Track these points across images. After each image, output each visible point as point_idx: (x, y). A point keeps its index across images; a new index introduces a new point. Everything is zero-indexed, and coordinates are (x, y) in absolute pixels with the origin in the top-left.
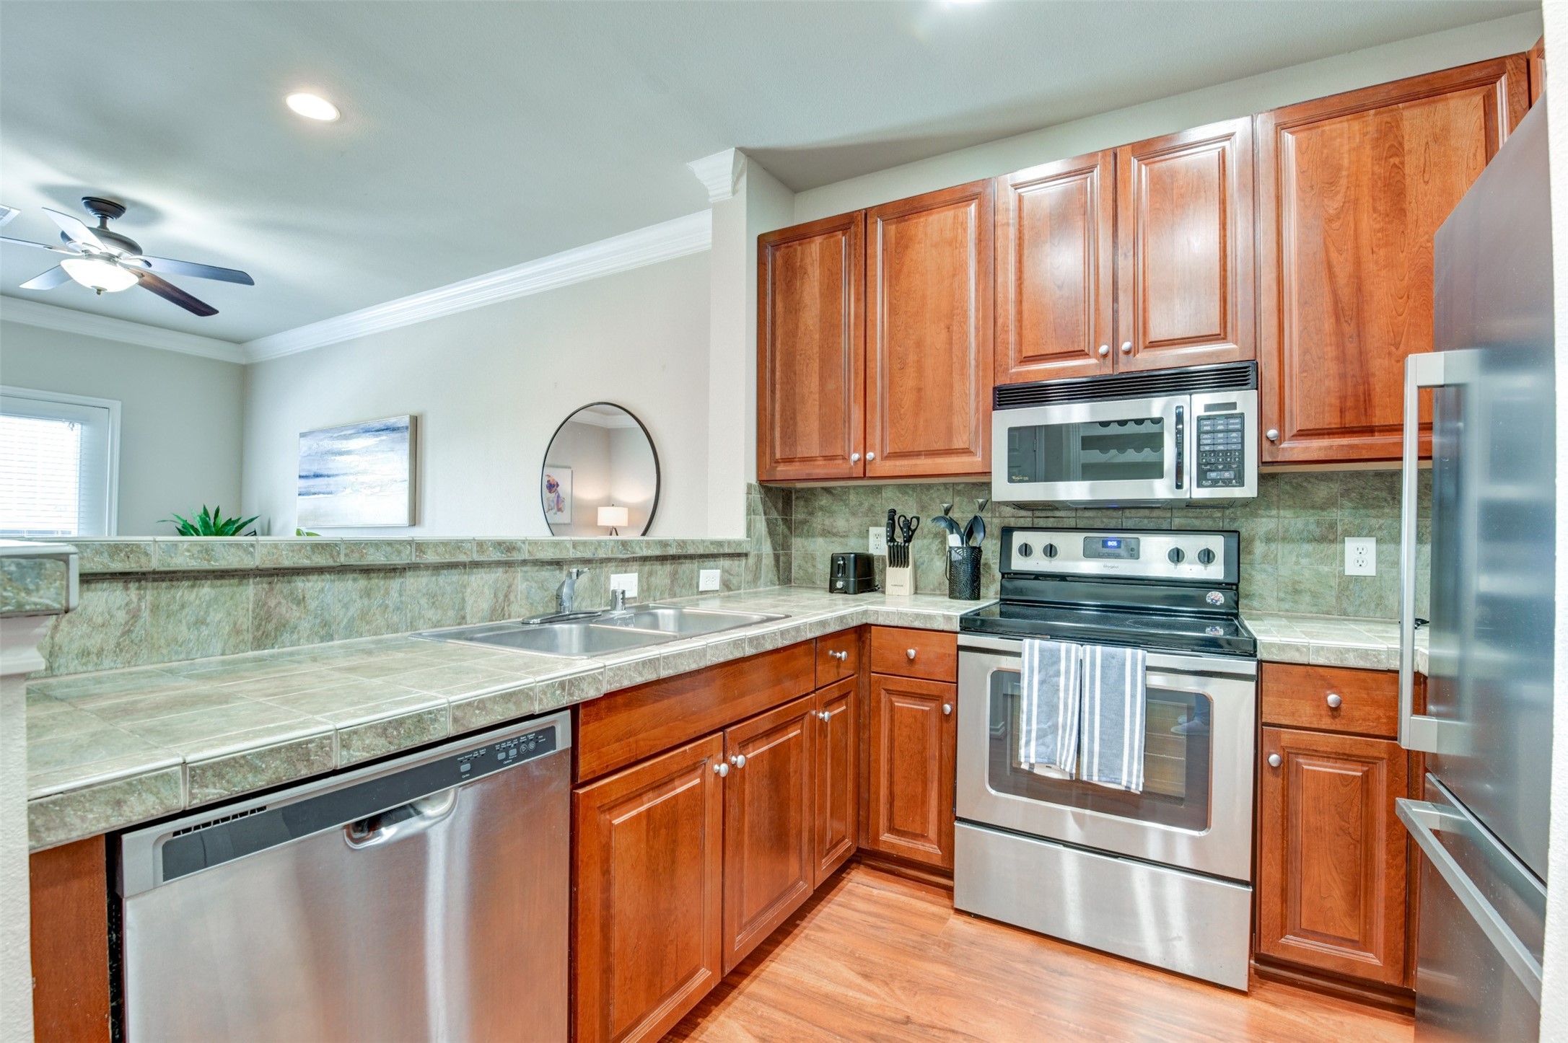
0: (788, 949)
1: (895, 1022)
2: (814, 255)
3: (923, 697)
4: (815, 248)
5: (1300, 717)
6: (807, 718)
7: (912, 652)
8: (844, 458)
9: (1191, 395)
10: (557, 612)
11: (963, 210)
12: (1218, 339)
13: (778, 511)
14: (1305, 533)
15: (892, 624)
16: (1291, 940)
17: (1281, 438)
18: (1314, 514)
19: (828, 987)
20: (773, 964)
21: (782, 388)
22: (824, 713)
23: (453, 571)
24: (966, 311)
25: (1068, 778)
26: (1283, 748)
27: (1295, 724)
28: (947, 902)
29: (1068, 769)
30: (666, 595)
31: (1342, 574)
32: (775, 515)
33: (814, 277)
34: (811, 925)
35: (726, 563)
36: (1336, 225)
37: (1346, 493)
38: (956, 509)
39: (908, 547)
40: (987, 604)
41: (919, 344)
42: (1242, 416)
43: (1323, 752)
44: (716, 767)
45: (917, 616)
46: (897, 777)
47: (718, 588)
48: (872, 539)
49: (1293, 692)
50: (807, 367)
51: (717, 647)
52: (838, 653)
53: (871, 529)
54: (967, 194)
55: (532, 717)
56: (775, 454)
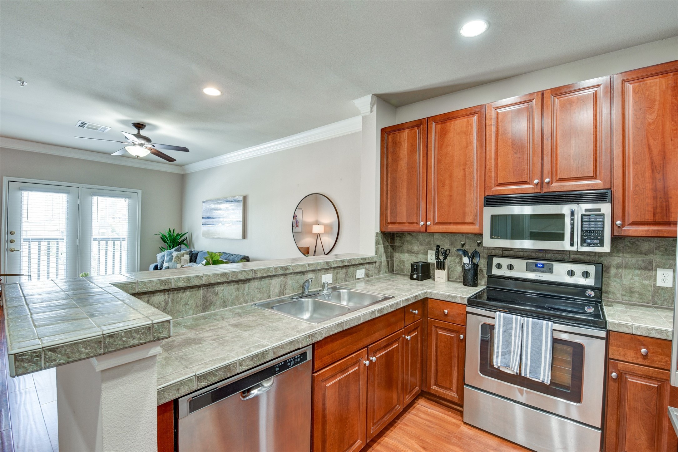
0: (392, 432)
2: (405, 137)
3: (451, 331)
4: (405, 135)
5: (627, 357)
6: (401, 339)
7: (446, 311)
8: (417, 224)
9: (578, 204)
10: (303, 293)
11: (471, 118)
12: (592, 178)
13: (388, 242)
14: (637, 265)
15: (438, 298)
17: (623, 225)
18: (641, 257)
20: (386, 438)
21: (391, 193)
22: (408, 337)
23: (266, 279)
24: (472, 163)
25: (516, 374)
26: (619, 370)
27: (625, 360)
28: (460, 418)
29: (515, 371)
30: (343, 281)
31: (655, 286)
32: (387, 244)
33: (405, 147)
34: (401, 422)
35: (367, 266)
36: (652, 127)
37: (658, 248)
38: (467, 244)
39: (445, 261)
40: (481, 289)
41: (451, 176)
42: (603, 215)
43: (639, 374)
44: (364, 362)
45: (449, 296)
46: (439, 363)
47: (363, 277)
48: (429, 256)
49: (624, 346)
50: (401, 184)
51: (365, 315)
52: (414, 311)
53: (429, 251)
54: (474, 111)
55: (299, 349)
56: (387, 220)
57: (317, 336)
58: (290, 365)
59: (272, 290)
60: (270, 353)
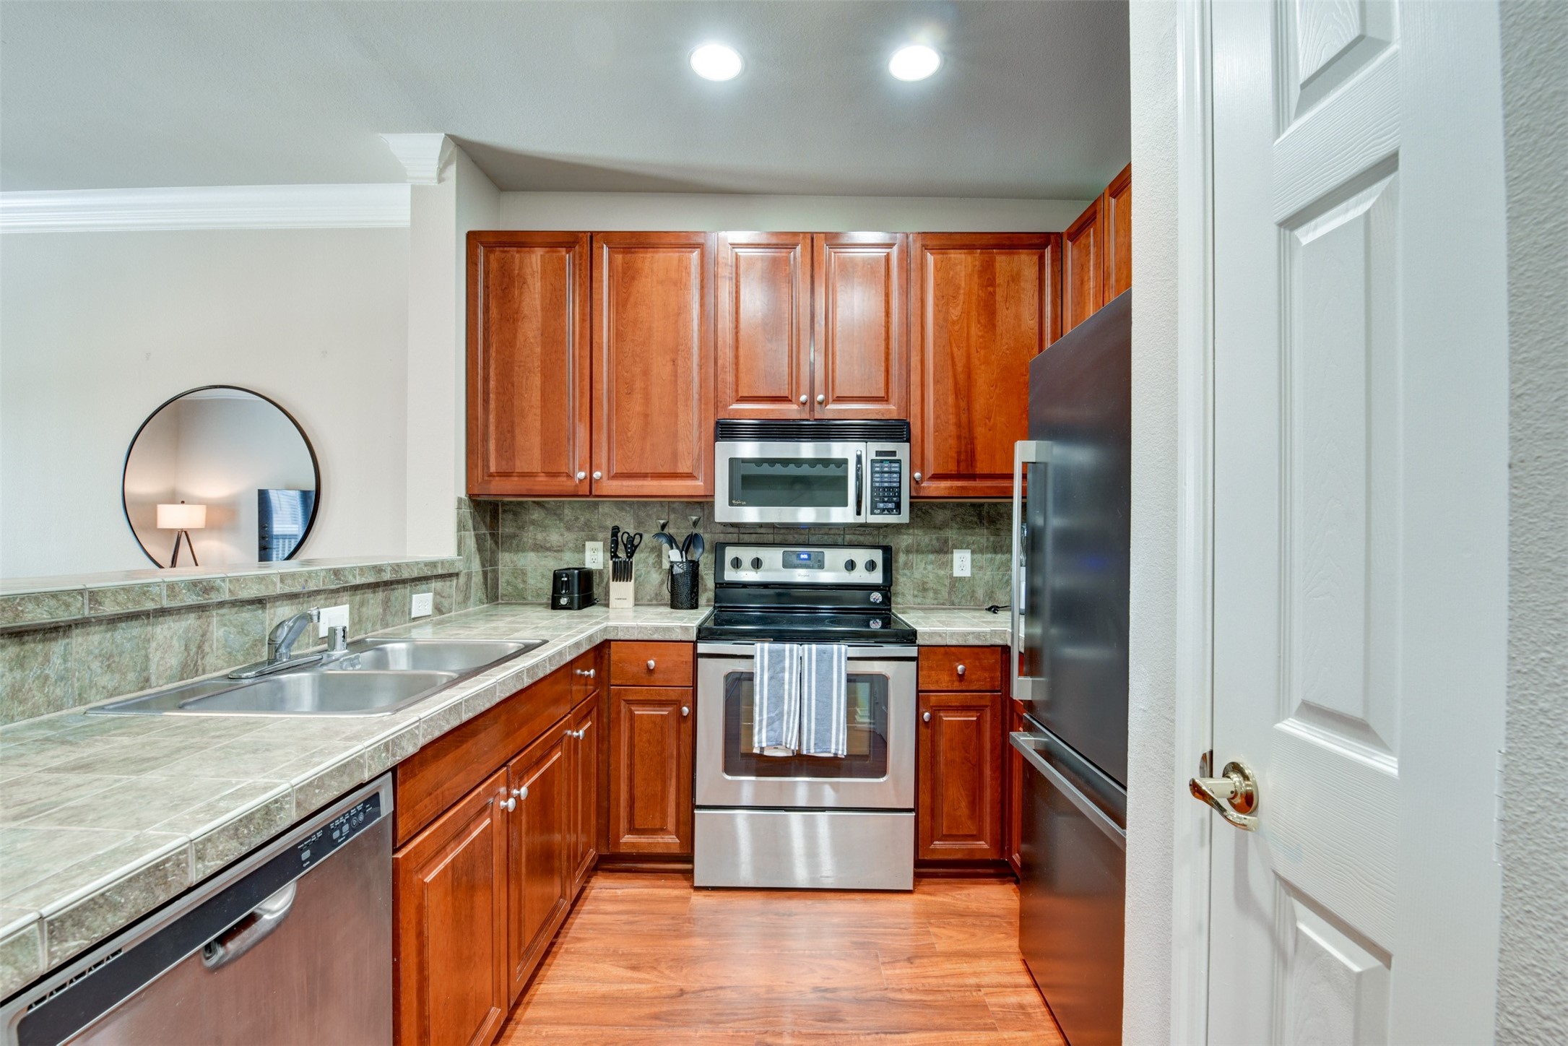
0: (552, 968)
1: (672, 997)
2: (534, 266)
3: (661, 704)
4: (536, 259)
5: (940, 683)
6: (565, 741)
7: (652, 663)
8: (568, 476)
9: (866, 442)
10: (270, 662)
11: (686, 255)
12: (882, 401)
13: (486, 526)
14: (930, 546)
15: (632, 638)
16: (938, 844)
17: (922, 479)
18: (934, 534)
19: (603, 989)
20: (542, 986)
21: (497, 399)
22: (577, 732)
23: (134, 623)
24: (689, 349)
25: (790, 755)
26: (932, 707)
27: (939, 689)
28: (686, 883)
29: (790, 748)
30: (378, 626)
31: (951, 576)
32: (483, 531)
33: (534, 289)
34: (567, 939)
35: (435, 585)
36: (956, 328)
37: (954, 518)
38: (671, 525)
39: (632, 563)
40: (707, 613)
41: (646, 373)
42: (899, 461)
43: (956, 705)
44: (503, 803)
45: (657, 629)
46: (638, 779)
47: (430, 613)
48: (588, 554)
49: (938, 667)
50: (527, 379)
51: (503, 683)
52: (586, 673)
53: (588, 544)
54: (692, 242)
55: (361, 786)
56: (488, 467)
57: (404, 743)
58: (341, 837)
59: (155, 657)
60: (287, 806)
